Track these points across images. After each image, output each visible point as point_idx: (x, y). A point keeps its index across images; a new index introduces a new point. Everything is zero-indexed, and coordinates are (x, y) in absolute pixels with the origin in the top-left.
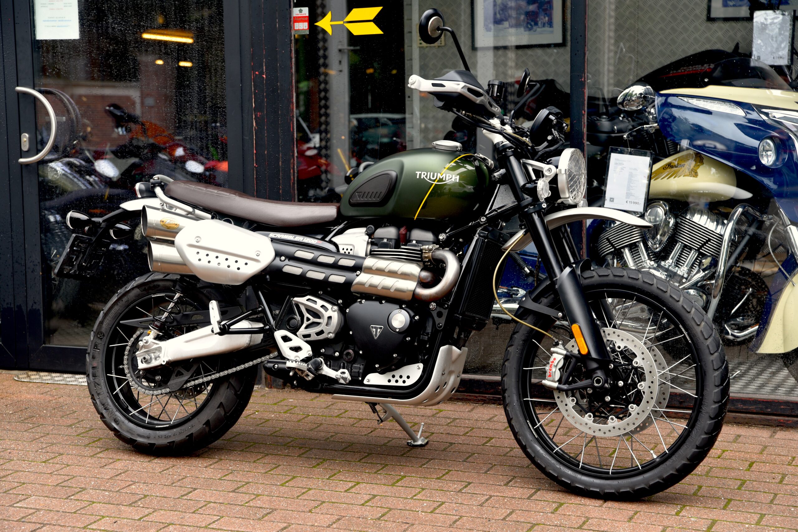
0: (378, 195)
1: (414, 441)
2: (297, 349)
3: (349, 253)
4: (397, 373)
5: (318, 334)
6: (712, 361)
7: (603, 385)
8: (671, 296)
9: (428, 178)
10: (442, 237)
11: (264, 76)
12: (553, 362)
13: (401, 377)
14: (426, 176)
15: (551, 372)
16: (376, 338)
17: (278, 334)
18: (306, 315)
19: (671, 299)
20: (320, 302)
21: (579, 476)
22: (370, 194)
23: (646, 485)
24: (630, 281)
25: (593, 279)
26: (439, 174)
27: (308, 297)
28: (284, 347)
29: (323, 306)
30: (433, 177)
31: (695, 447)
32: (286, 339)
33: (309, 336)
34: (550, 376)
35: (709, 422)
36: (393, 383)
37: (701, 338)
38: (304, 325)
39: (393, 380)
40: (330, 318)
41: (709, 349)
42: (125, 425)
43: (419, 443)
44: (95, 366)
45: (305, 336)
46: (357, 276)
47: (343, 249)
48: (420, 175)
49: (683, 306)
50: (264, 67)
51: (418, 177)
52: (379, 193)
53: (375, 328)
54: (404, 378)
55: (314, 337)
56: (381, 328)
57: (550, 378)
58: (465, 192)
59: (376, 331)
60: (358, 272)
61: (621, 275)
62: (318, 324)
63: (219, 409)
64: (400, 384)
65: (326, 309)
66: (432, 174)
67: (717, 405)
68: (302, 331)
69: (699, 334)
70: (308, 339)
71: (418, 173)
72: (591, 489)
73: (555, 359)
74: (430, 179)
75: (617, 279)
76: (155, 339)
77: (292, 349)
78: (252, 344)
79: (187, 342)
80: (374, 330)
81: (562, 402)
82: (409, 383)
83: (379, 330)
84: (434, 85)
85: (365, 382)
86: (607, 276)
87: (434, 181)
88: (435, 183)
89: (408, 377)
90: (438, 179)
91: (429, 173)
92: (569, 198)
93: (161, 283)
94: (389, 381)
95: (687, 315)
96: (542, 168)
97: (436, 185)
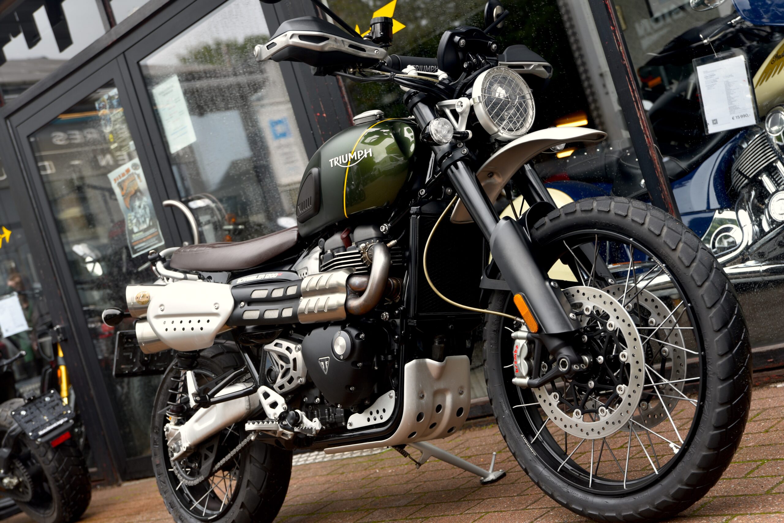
1: (485, 477)
2: (274, 405)
4: (373, 409)
5: (289, 382)
6: (702, 296)
7: (570, 368)
8: (633, 220)
9: (341, 163)
10: (384, 228)
12: (516, 351)
13: (378, 412)
14: (339, 162)
15: (517, 365)
16: (326, 373)
17: (261, 392)
18: (280, 362)
19: (633, 224)
20: (286, 344)
21: (591, 499)
23: (667, 496)
24: (584, 215)
25: (545, 227)
26: (350, 154)
27: (275, 341)
28: (266, 405)
29: (287, 348)
30: (345, 160)
31: (712, 428)
32: (266, 396)
33: (283, 387)
34: (517, 371)
35: (720, 387)
36: (372, 422)
37: (682, 267)
38: (280, 375)
39: (372, 418)
40: (295, 360)
41: (694, 280)
43: (492, 476)
44: (158, 463)
45: (280, 388)
46: (300, 303)
47: (301, 275)
48: (333, 162)
49: (649, 230)
51: (332, 166)
53: (323, 360)
54: (381, 412)
55: (286, 387)
56: (327, 360)
57: (518, 374)
58: (400, 165)
59: (325, 365)
60: (301, 299)
61: (572, 211)
62: (289, 369)
63: (248, 488)
64: (378, 420)
65: (290, 350)
66: (343, 156)
67: (725, 359)
68: (278, 382)
69: (678, 262)
70: (282, 390)
71: (331, 161)
72: (607, 514)
73: (518, 347)
74: (343, 164)
76: (176, 425)
77: (271, 405)
78: (252, 408)
80: (323, 363)
81: (545, 401)
82: (386, 417)
83: (326, 362)
85: (349, 427)
86: (559, 217)
87: (347, 164)
88: (349, 166)
89: (384, 411)
90: (350, 160)
91: (340, 157)
92: (498, 131)
94: (369, 420)
95: (657, 240)
96: (455, 105)
97: (350, 168)
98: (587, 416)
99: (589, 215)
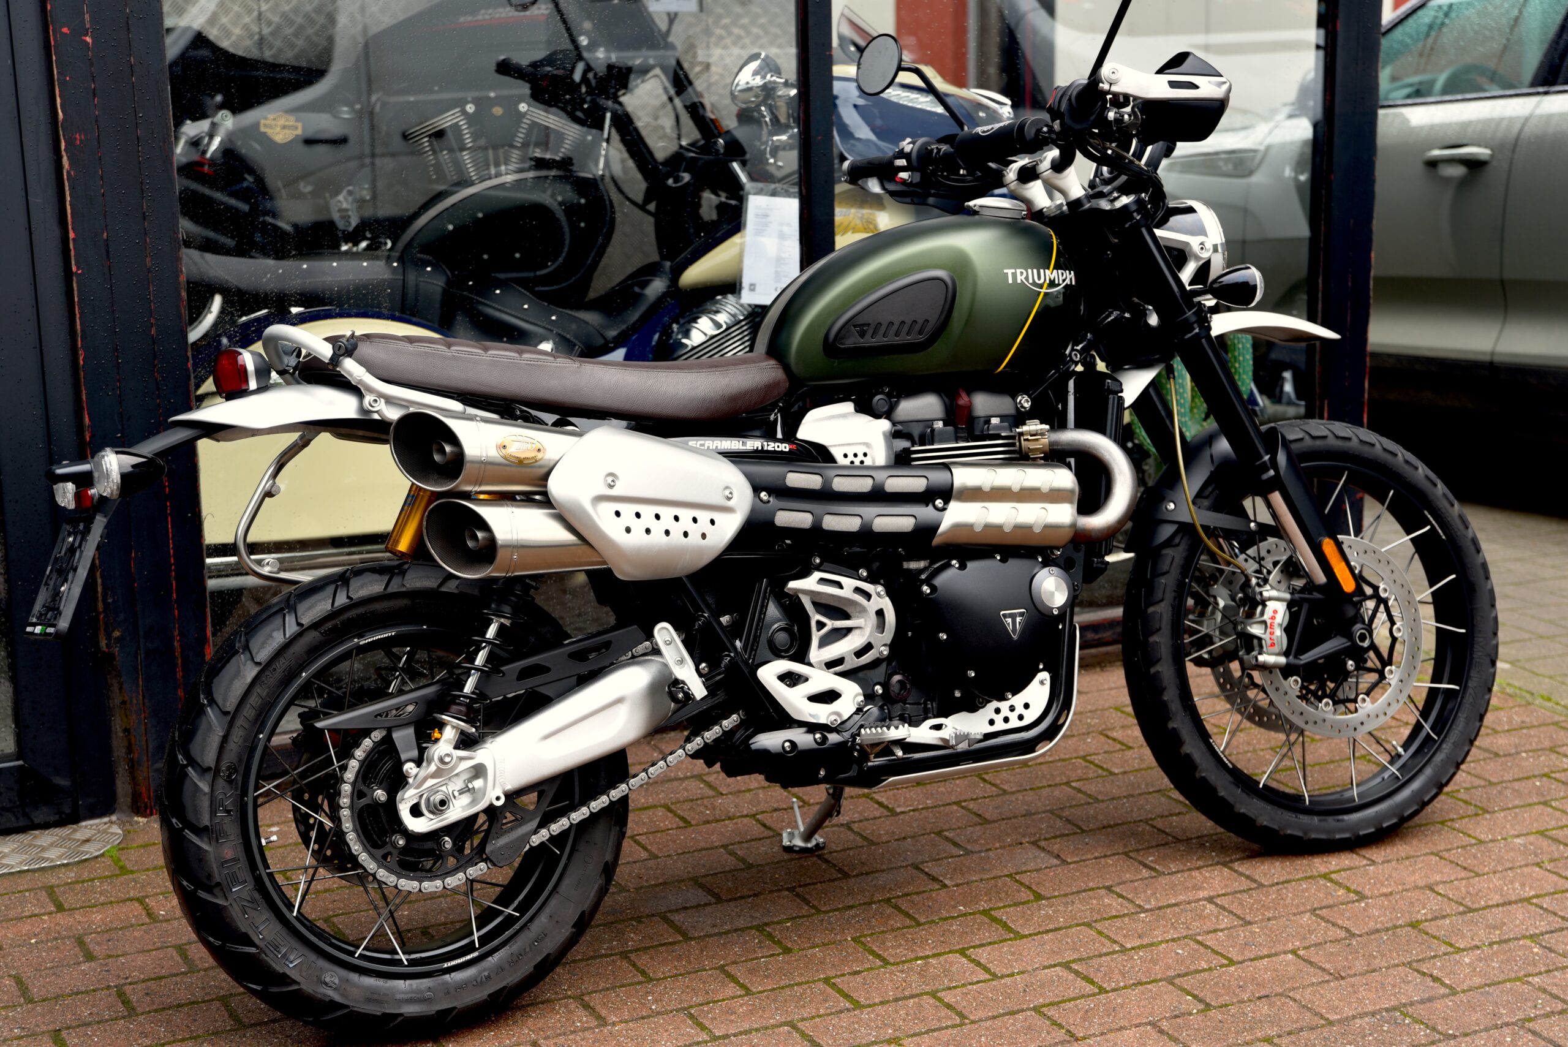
0: (917, 327)
2: (829, 697)
3: (862, 462)
4: (1004, 703)
5: (859, 653)
9: (1031, 281)
10: (1025, 402)
11: (89, 39)
12: (1273, 618)
13: (1012, 709)
14: (1027, 278)
15: (1273, 637)
16: (1015, 637)
17: (769, 674)
18: (816, 617)
20: (849, 583)
22: (895, 327)
24: (1340, 443)
26: (1047, 272)
27: (817, 575)
28: (794, 700)
29: (858, 590)
30: (1039, 278)
32: (791, 679)
33: (840, 661)
34: (1273, 645)
36: (1000, 726)
38: (815, 642)
39: (998, 719)
40: (880, 613)
42: (354, 985)
44: (228, 857)
45: (830, 665)
46: (944, 509)
47: (846, 456)
48: (1014, 275)
50: (87, 16)
51: (1010, 281)
52: (920, 322)
53: (1011, 615)
54: (1020, 709)
55: (852, 663)
56: (1021, 615)
57: (1272, 649)
59: (1014, 621)
60: (939, 503)
62: (849, 630)
64: (1014, 723)
65: (868, 596)
66: (1035, 272)
68: (817, 654)
70: (839, 669)
71: (1010, 272)
72: (1338, 836)
73: (1275, 612)
74: (1034, 284)
75: (1318, 443)
76: (456, 747)
77: (816, 698)
79: (547, 737)
80: (1009, 620)
81: (1277, 689)
82: (1031, 716)
83: (1018, 619)
84: (1173, 85)
87: (1041, 286)
88: (1044, 290)
89: (1027, 706)
90: (1047, 281)
91: (1029, 271)
93: (378, 606)
94: (992, 722)
96: (1188, 244)
97: (1046, 294)
98: (1342, 708)
99: (1347, 444)
